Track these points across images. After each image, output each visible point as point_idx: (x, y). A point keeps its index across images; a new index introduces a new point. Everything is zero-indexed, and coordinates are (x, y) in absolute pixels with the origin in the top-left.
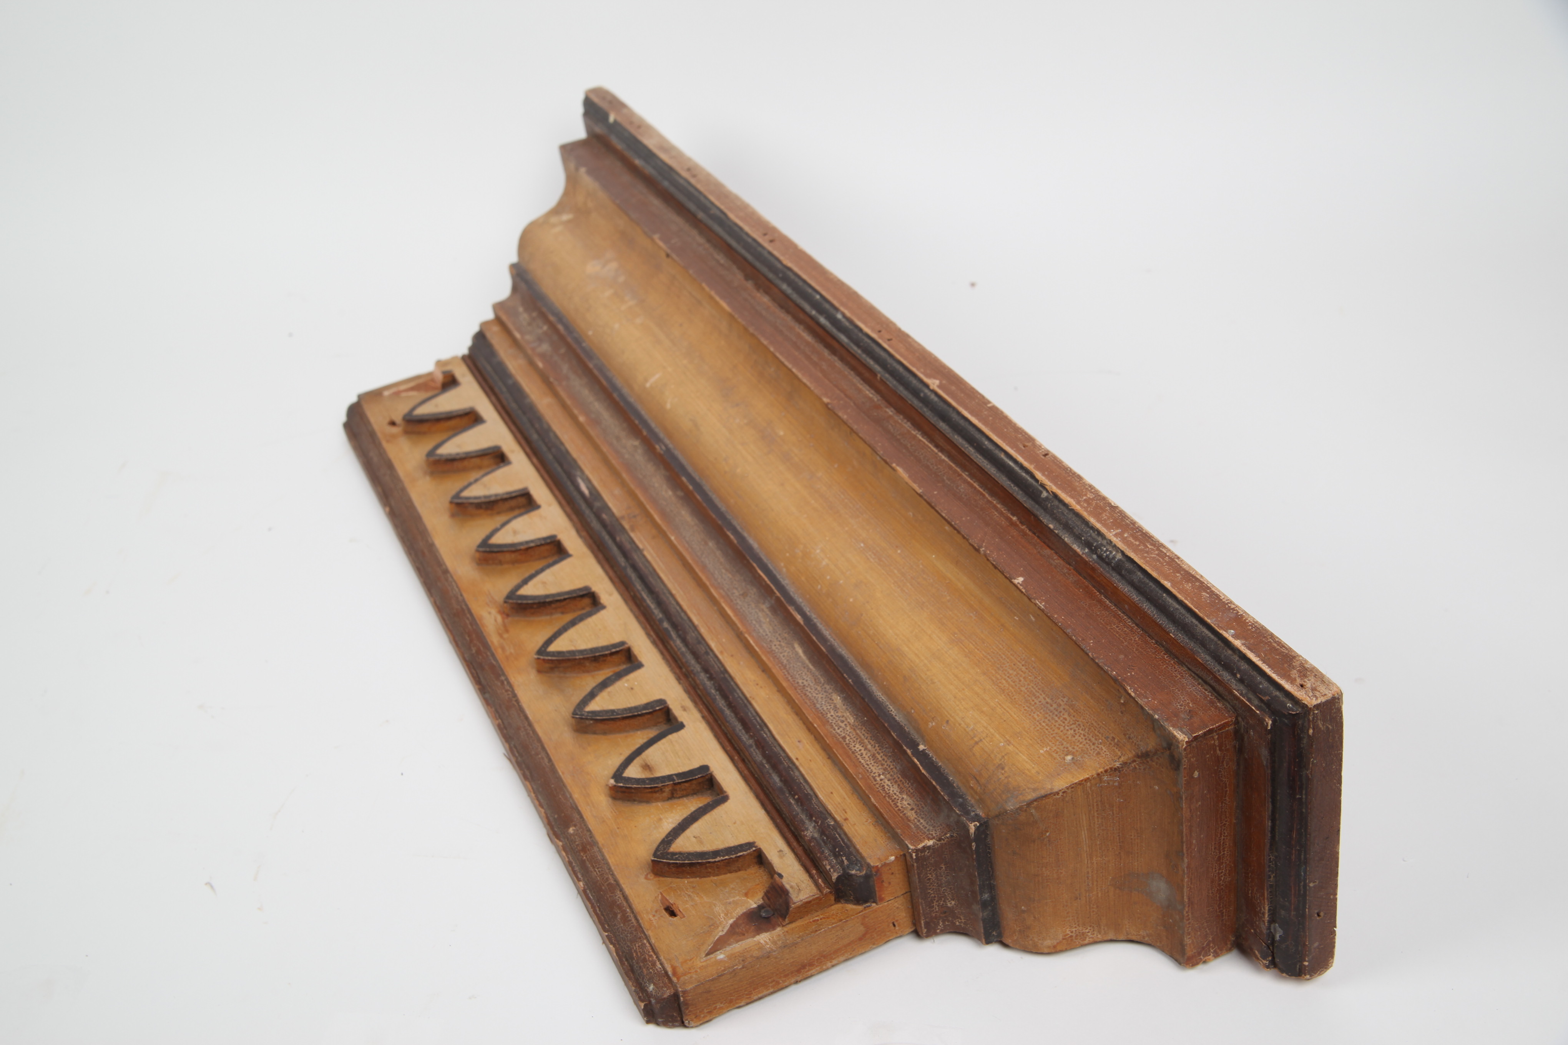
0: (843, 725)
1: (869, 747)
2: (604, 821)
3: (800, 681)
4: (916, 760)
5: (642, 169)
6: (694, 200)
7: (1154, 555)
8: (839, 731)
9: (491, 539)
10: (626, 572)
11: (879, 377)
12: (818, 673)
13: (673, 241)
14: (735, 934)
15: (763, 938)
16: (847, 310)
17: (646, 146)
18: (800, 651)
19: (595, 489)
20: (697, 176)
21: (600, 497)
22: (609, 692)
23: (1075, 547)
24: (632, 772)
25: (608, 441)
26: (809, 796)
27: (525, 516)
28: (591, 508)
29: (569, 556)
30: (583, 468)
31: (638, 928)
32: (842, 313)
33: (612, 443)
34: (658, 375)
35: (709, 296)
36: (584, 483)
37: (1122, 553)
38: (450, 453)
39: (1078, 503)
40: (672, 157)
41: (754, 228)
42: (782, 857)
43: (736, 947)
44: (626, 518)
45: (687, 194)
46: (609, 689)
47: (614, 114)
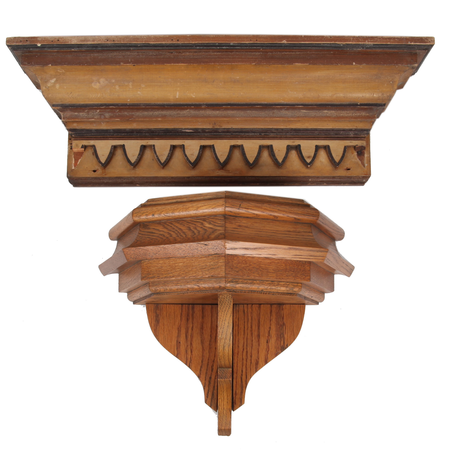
0: (333, 114)
1: (344, 112)
2: (314, 172)
3: (313, 115)
4: (362, 107)
5: (79, 50)
6: (124, 46)
7: (379, 40)
8: (334, 116)
9: (191, 162)
10: (234, 135)
11: (261, 49)
12: (314, 111)
13: (130, 61)
14: (362, 160)
15: (366, 155)
16: (233, 41)
17: (74, 44)
18: (304, 111)
19: (193, 128)
20: (115, 40)
21: (198, 128)
22: (277, 156)
23: (358, 49)
24: (308, 161)
25: (177, 117)
26: (344, 130)
27: (186, 150)
28: (200, 132)
29: (213, 145)
30: (180, 128)
31: (348, 177)
32: (232, 43)
33: (179, 116)
34: (178, 93)
35: (170, 65)
36: (187, 130)
37: (373, 44)
38: (135, 159)
39: (353, 42)
40: (94, 41)
41: (165, 41)
42: (352, 143)
43: (365, 161)
44: (214, 126)
45: (117, 46)
46: (276, 155)
47: (39, 43)
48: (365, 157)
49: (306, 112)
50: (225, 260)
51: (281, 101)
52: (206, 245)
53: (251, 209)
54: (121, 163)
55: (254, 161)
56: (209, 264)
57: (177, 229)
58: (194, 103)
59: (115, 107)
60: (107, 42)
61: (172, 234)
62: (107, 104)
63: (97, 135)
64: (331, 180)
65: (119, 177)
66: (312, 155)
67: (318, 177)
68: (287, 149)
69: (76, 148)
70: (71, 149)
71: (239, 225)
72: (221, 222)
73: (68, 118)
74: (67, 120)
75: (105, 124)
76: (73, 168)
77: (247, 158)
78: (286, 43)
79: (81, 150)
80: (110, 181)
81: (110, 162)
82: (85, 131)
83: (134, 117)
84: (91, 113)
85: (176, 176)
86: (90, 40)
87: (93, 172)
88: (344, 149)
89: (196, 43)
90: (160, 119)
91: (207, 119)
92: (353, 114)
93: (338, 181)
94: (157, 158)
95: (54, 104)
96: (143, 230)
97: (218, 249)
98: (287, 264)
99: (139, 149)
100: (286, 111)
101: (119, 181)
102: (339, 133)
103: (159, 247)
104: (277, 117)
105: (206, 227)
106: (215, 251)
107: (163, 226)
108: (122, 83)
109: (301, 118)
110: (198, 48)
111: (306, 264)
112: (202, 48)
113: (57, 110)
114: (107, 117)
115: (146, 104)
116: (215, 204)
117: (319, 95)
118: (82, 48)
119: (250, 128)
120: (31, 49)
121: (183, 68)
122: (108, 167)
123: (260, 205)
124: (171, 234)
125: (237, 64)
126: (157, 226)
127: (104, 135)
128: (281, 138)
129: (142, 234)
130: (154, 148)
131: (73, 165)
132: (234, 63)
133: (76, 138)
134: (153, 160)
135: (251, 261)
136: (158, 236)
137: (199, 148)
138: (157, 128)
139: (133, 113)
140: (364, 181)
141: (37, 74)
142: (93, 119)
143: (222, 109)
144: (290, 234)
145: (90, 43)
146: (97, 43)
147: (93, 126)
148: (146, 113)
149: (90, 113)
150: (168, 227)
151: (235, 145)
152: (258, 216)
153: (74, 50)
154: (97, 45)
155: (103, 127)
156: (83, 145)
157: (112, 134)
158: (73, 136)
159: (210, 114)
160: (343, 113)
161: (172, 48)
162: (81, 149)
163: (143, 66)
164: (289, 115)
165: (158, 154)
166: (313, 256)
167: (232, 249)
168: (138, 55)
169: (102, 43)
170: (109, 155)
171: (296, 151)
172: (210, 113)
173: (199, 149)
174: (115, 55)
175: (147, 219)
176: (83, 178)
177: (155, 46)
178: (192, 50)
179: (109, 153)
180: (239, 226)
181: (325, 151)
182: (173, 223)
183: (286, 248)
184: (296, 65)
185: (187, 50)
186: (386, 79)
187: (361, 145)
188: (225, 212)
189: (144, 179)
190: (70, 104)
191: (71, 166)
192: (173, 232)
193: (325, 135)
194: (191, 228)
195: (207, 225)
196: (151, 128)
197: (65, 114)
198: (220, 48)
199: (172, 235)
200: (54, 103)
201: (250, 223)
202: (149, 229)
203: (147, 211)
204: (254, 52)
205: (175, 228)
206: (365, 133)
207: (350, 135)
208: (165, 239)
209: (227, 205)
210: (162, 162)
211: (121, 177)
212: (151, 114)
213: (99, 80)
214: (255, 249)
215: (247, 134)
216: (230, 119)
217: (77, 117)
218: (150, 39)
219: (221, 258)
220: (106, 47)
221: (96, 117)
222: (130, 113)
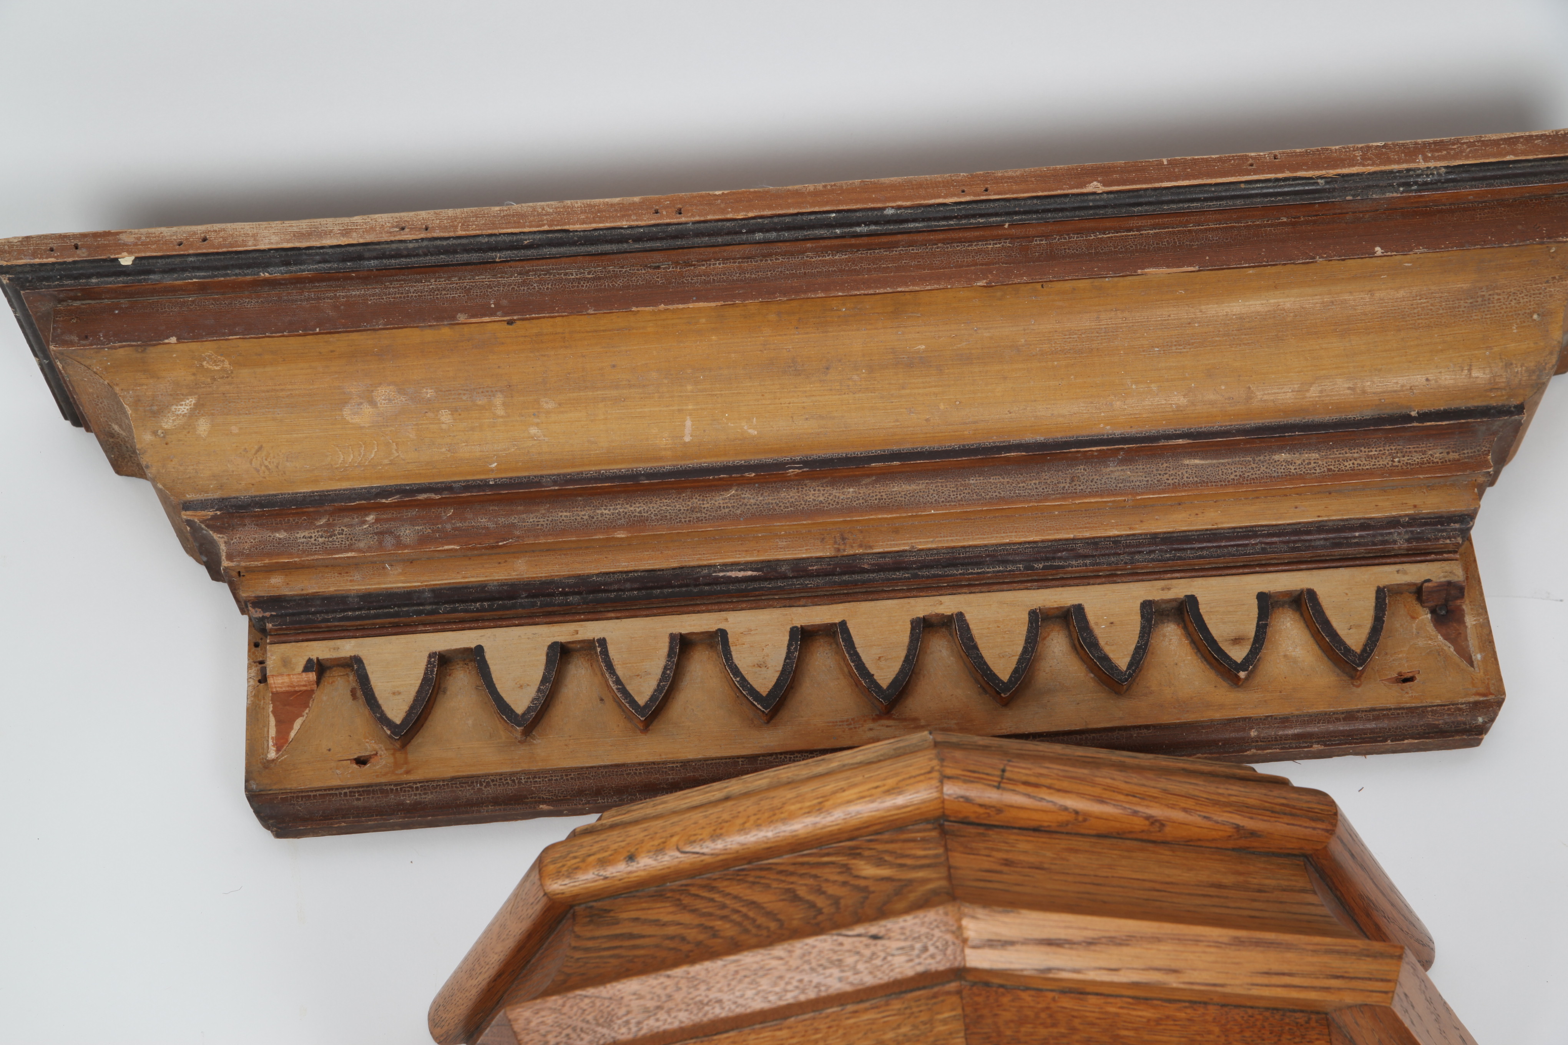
0: (1313, 465)
1: (1356, 455)
2: (1265, 701)
3: (1232, 477)
4: (1429, 424)
5: (287, 276)
6: (466, 250)
7: (1468, 150)
8: (1318, 471)
9: (758, 693)
10: (923, 577)
11: (1006, 226)
12: (1237, 459)
13: (493, 306)
14: (1457, 639)
15: (1470, 621)
16: (895, 201)
17: (270, 250)
18: (1197, 462)
19: (756, 562)
20: (430, 226)
21: (778, 562)
22: (1106, 644)
23: (1389, 195)
24: (1238, 654)
25: (690, 521)
26: (1365, 525)
27: (732, 648)
28: (784, 577)
29: (843, 624)
30: (705, 563)
31: (1411, 710)
32: (893, 207)
33: (698, 518)
34: (689, 423)
35: (653, 313)
36: (732, 571)
37: (1445, 167)
38: (530, 699)
39: (1364, 165)
40: (347, 233)
41: (630, 216)
42: (1405, 573)
43: (1473, 643)
44: (842, 547)
45: (439, 251)
46: (1102, 643)
47: (125, 254)
48: (1466, 627)
49: (1202, 465)
50: (963, 1009)
51: (1102, 426)
52: (875, 937)
53: (1049, 787)
54: (470, 722)
55: (1016, 671)
56: (890, 1035)
57: (737, 906)
58: (754, 459)
59: (438, 497)
60: (400, 234)
61: (717, 928)
62: (407, 485)
63: (367, 617)
64: (1342, 727)
65: (463, 777)
66: (1250, 629)
67: (1285, 721)
68: (1142, 616)
69: (281, 675)
70: (263, 679)
71: (1006, 860)
72: (930, 849)
73: (249, 556)
74: (243, 564)
75: (400, 571)
76: (272, 754)
77: (985, 663)
78: (1100, 191)
79: (303, 683)
80: (429, 797)
81: (426, 719)
82: (318, 602)
83: (518, 533)
84: (344, 527)
85: (700, 756)
86: (331, 231)
87: (355, 766)
88: (1377, 598)
89: (751, 215)
90: (621, 535)
91: (810, 522)
92: (1393, 458)
93: (1372, 731)
94: (617, 689)
95: (190, 502)
96: (589, 934)
97: (932, 950)
98: (1228, 1026)
99: (543, 659)
100: (1124, 467)
101: (467, 793)
102: (1347, 538)
103: (669, 977)
104: (1091, 494)
105: (865, 878)
106: (917, 961)
107: (678, 902)
108: (464, 398)
109: (1185, 491)
110: (759, 236)
111: (1313, 1028)
112: (773, 235)
113: (203, 526)
114: (407, 540)
115: (565, 475)
116: (897, 775)
117: (1249, 388)
118: (301, 264)
119: (986, 546)
120: (94, 280)
121: (703, 320)
122: (418, 740)
123: (1086, 771)
124: (712, 928)
125: (917, 288)
126: (649, 909)
127: (396, 615)
128: (1112, 577)
129: (587, 950)
130: (605, 652)
131: (271, 743)
132: (906, 285)
133: (283, 636)
134: (602, 700)
135: (1075, 1014)
136: (657, 946)
137: (787, 638)
138: (612, 570)
139: (514, 519)
140: (1480, 720)
141: (117, 385)
142: (352, 551)
143: (869, 476)
144: (1227, 898)
145: (335, 242)
146: (361, 241)
147: (351, 581)
148: (564, 515)
149: (337, 530)
150: (699, 904)
151: (931, 616)
152: (1080, 818)
153: (267, 274)
154: (359, 248)
155: (390, 582)
156: (310, 661)
157: (428, 608)
158: (269, 626)
159: (821, 502)
160: (1355, 459)
161: (658, 244)
162: (304, 674)
163: (545, 325)
164: (1138, 483)
165: (620, 672)
166: (1342, 977)
167: (991, 944)
168: (524, 283)
169: (383, 240)
170: (419, 692)
171: (1178, 625)
172: (821, 499)
173: (786, 643)
174: (432, 291)
175: (606, 878)
176: (312, 794)
177: (589, 239)
178: (737, 248)
179: (420, 681)
180: (1006, 865)
181: (1297, 616)
182: (720, 885)
183: (1220, 940)
184: (1146, 274)
185: (717, 249)
186: (1512, 307)
187: (1443, 580)
188: (943, 801)
189: (569, 777)
190: (255, 497)
191: (263, 748)
192: (723, 918)
193: (1294, 549)
194: (798, 892)
195: (868, 870)
196: (587, 572)
197: (235, 540)
198: (847, 230)
199: (718, 931)
200: (189, 497)
201: (1049, 854)
202: (616, 922)
203: (604, 844)
204: (978, 239)
205: (728, 902)
206: (1455, 530)
207: (1395, 542)
208: (691, 951)
209: (949, 771)
210: (642, 700)
211: (472, 777)
212: (586, 517)
213: (372, 391)
214: (1090, 943)
215: (976, 571)
216: (905, 515)
217: (283, 548)
218: (568, 213)
219: (943, 1001)
220: (398, 255)
221: (362, 545)
222: (502, 520)
